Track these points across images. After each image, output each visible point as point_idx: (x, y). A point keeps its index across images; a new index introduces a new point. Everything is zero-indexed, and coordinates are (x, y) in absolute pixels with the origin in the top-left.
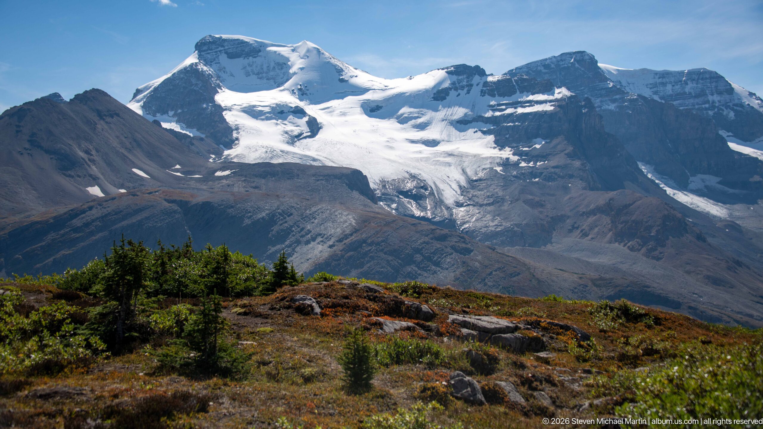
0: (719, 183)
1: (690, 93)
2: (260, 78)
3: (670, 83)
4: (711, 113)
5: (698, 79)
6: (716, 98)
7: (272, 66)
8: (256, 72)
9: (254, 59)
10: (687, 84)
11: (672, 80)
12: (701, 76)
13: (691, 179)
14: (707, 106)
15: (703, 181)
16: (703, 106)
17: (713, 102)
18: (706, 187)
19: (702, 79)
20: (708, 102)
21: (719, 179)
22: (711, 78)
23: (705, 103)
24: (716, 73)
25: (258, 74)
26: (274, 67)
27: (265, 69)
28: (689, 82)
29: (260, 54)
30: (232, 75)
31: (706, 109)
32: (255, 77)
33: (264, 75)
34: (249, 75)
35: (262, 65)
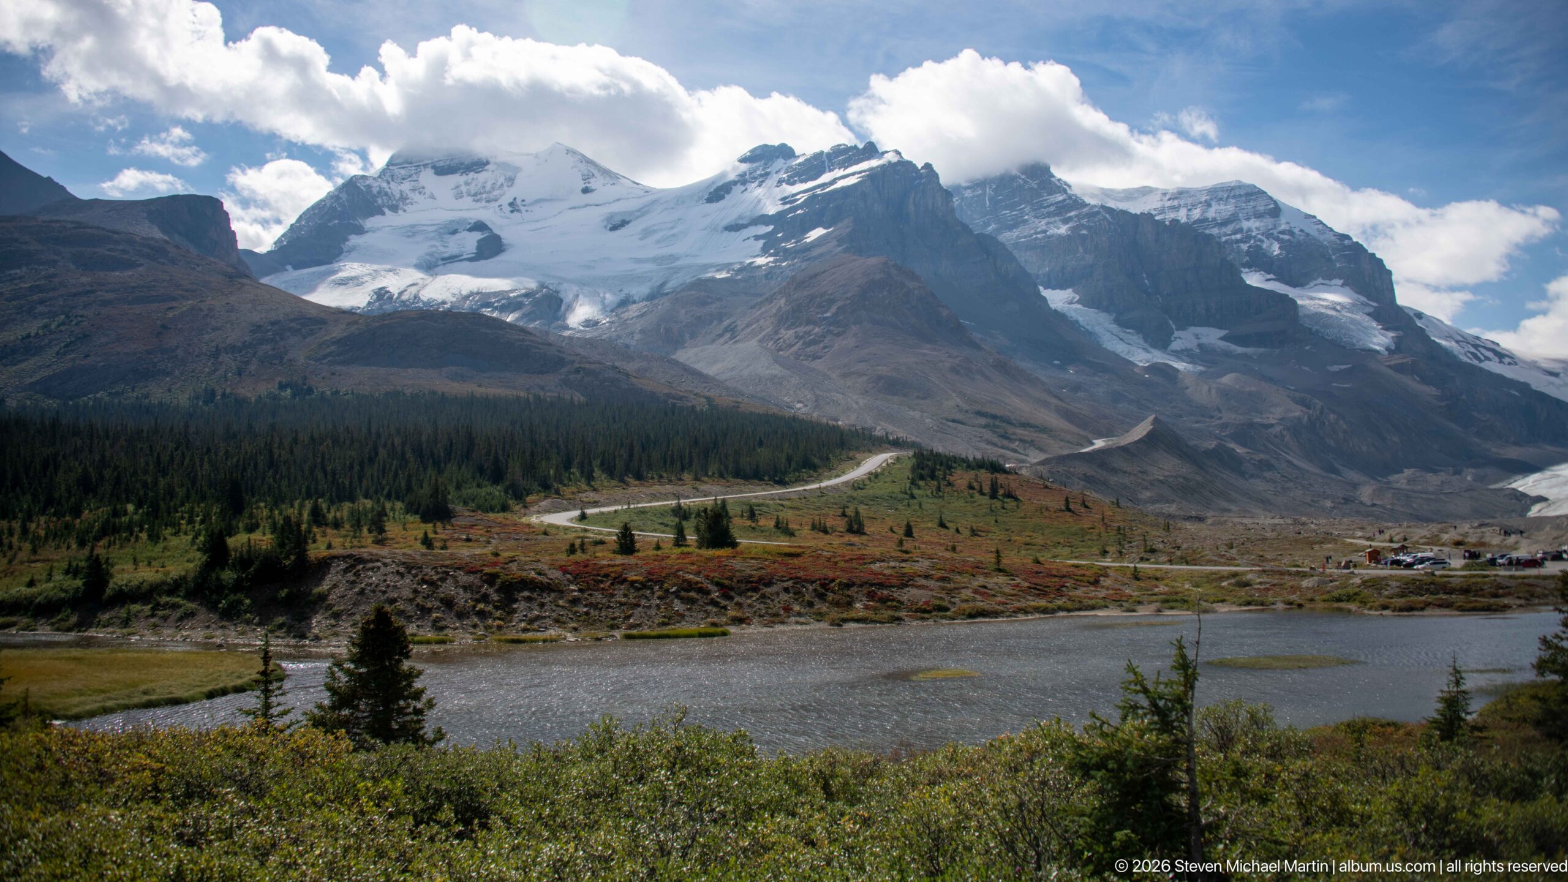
0: (1222, 339)
1: (1214, 219)
2: (477, 201)
3: (1186, 205)
4: (1244, 247)
5: (1228, 197)
6: (1253, 224)
7: (499, 184)
8: (473, 192)
9: (476, 175)
10: (1209, 205)
11: (1190, 201)
12: (1233, 193)
13: (1177, 334)
14: (1239, 236)
15: (1197, 337)
16: (1233, 237)
17: (1250, 230)
18: (1200, 346)
19: (1234, 197)
20: (1240, 230)
21: (1223, 333)
22: (1248, 194)
23: (1235, 233)
24: (1255, 187)
25: (475, 195)
26: (502, 185)
27: (488, 188)
28: (1213, 203)
29: (487, 167)
30: (432, 197)
31: (1238, 241)
32: (470, 199)
33: (484, 196)
34: (461, 197)
35: (486, 182)
